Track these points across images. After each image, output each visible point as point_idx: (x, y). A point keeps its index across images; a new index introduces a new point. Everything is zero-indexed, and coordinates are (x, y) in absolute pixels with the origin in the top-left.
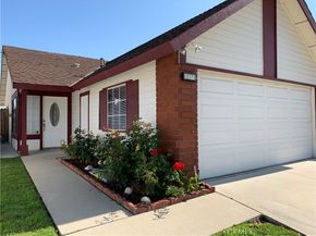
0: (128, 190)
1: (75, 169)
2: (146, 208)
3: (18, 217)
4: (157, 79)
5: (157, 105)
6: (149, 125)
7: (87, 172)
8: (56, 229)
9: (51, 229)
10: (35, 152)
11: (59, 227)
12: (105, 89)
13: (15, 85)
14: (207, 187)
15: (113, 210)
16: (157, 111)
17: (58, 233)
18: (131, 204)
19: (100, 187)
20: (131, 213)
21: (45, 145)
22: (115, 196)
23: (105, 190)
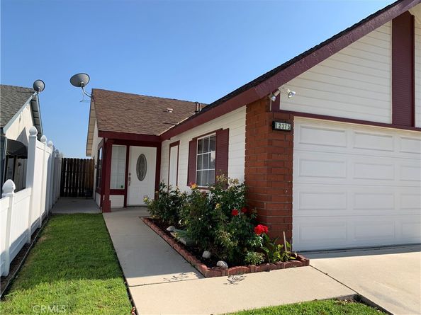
0: (206, 254)
1: (156, 229)
2: (220, 273)
3: (92, 266)
4: (247, 129)
5: (246, 159)
6: (236, 181)
7: (168, 234)
8: (125, 280)
9: (120, 280)
10: (118, 210)
11: (128, 280)
12: (195, 139)
13: (101, 134)
14: (298, 259)
15: (184, 271)
16: (246, 165)
17: (126, 284)
18: (204, 267)
19: (178, 248)
20: (202, 275)
21: (130, 203)
22: (190, 258)
23: (183, 252)
